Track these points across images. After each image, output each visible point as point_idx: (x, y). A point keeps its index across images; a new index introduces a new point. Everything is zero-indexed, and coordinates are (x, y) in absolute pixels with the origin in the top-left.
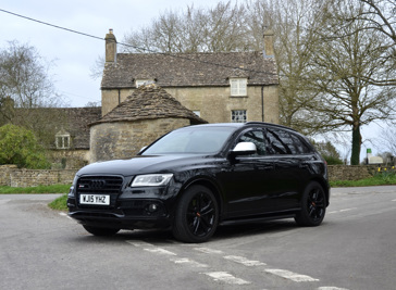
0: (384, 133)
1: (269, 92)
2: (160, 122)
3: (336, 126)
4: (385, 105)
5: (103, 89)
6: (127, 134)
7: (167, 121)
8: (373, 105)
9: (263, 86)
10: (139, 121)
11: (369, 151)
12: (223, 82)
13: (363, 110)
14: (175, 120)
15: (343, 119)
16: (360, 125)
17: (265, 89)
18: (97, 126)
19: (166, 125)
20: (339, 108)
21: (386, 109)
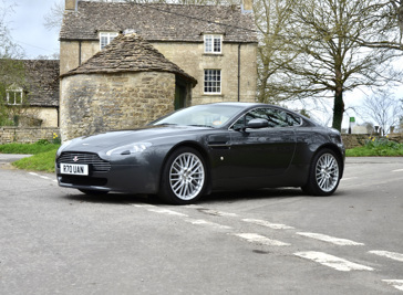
0: (369, 101)
1: (246, 50)
2: (142, 75)
3: (317, 91)
4: (372, 71)
5: (61, 40)
6: (105, 88)
7: (150, 75)
8: (358, 69)
9: (240, 44)
10: (119, 73)
11: (352, 120)
12: (196, 38)
13: (347, 75)
14: (159, 74)
15: (324, 83)
16: (343, 90)
17: (243, 47)
18: (71, 78)
19: (150, 79)
20: (321, 71)
21: (372, 75)
